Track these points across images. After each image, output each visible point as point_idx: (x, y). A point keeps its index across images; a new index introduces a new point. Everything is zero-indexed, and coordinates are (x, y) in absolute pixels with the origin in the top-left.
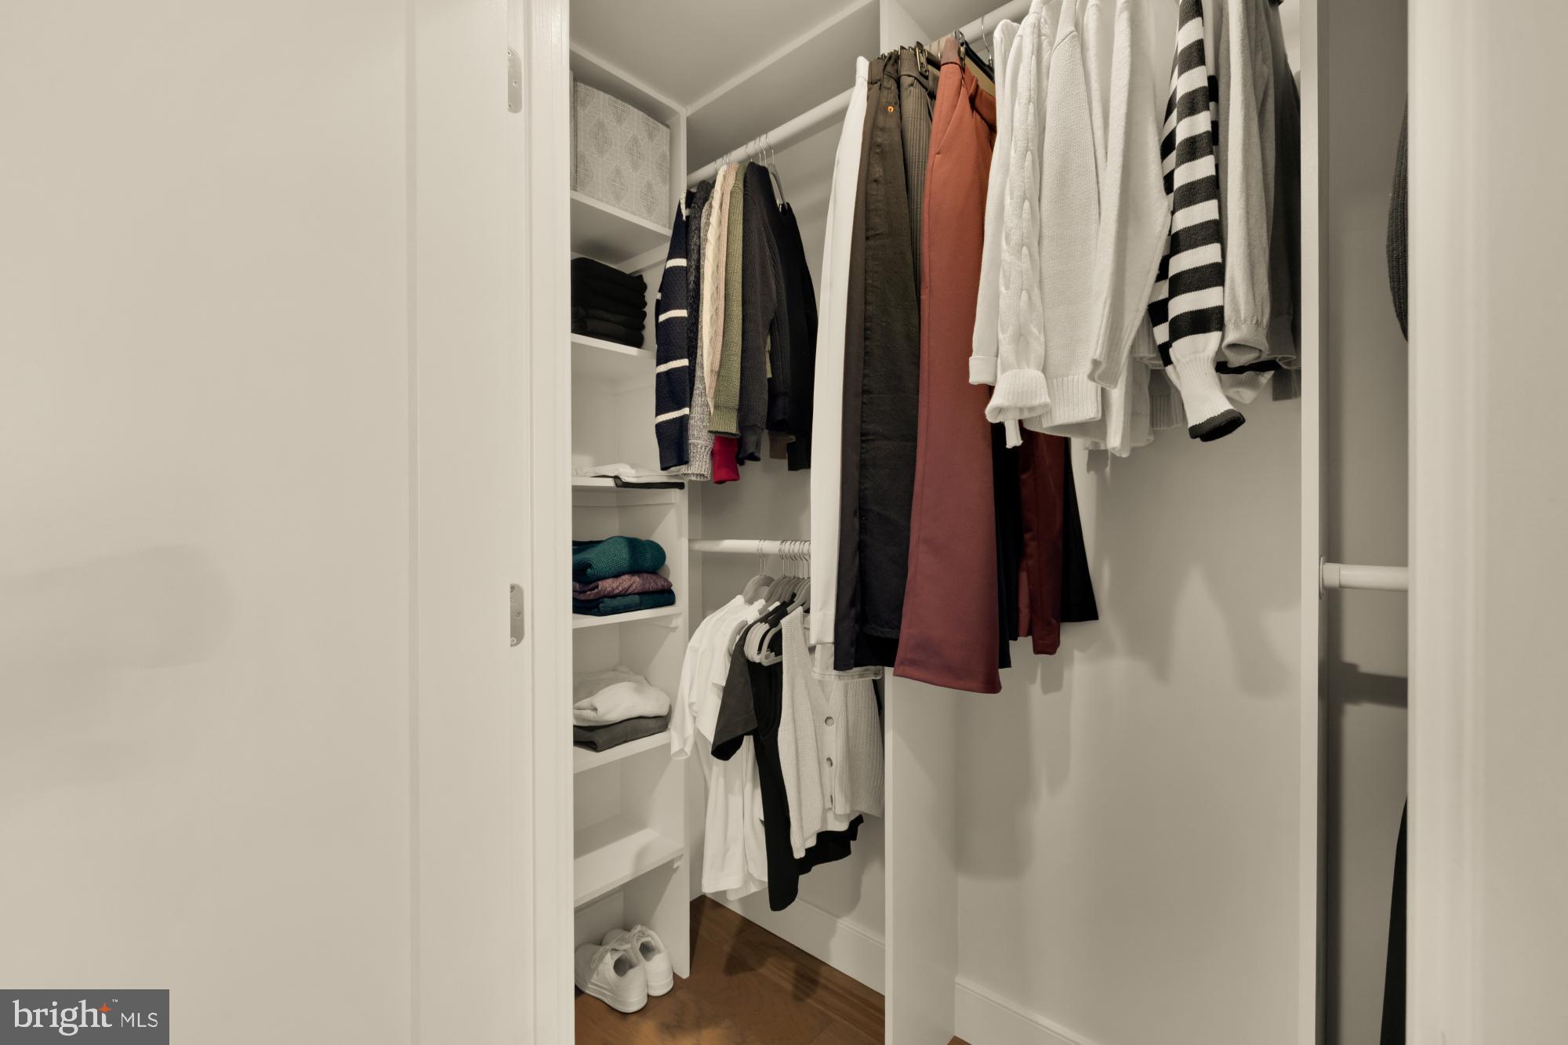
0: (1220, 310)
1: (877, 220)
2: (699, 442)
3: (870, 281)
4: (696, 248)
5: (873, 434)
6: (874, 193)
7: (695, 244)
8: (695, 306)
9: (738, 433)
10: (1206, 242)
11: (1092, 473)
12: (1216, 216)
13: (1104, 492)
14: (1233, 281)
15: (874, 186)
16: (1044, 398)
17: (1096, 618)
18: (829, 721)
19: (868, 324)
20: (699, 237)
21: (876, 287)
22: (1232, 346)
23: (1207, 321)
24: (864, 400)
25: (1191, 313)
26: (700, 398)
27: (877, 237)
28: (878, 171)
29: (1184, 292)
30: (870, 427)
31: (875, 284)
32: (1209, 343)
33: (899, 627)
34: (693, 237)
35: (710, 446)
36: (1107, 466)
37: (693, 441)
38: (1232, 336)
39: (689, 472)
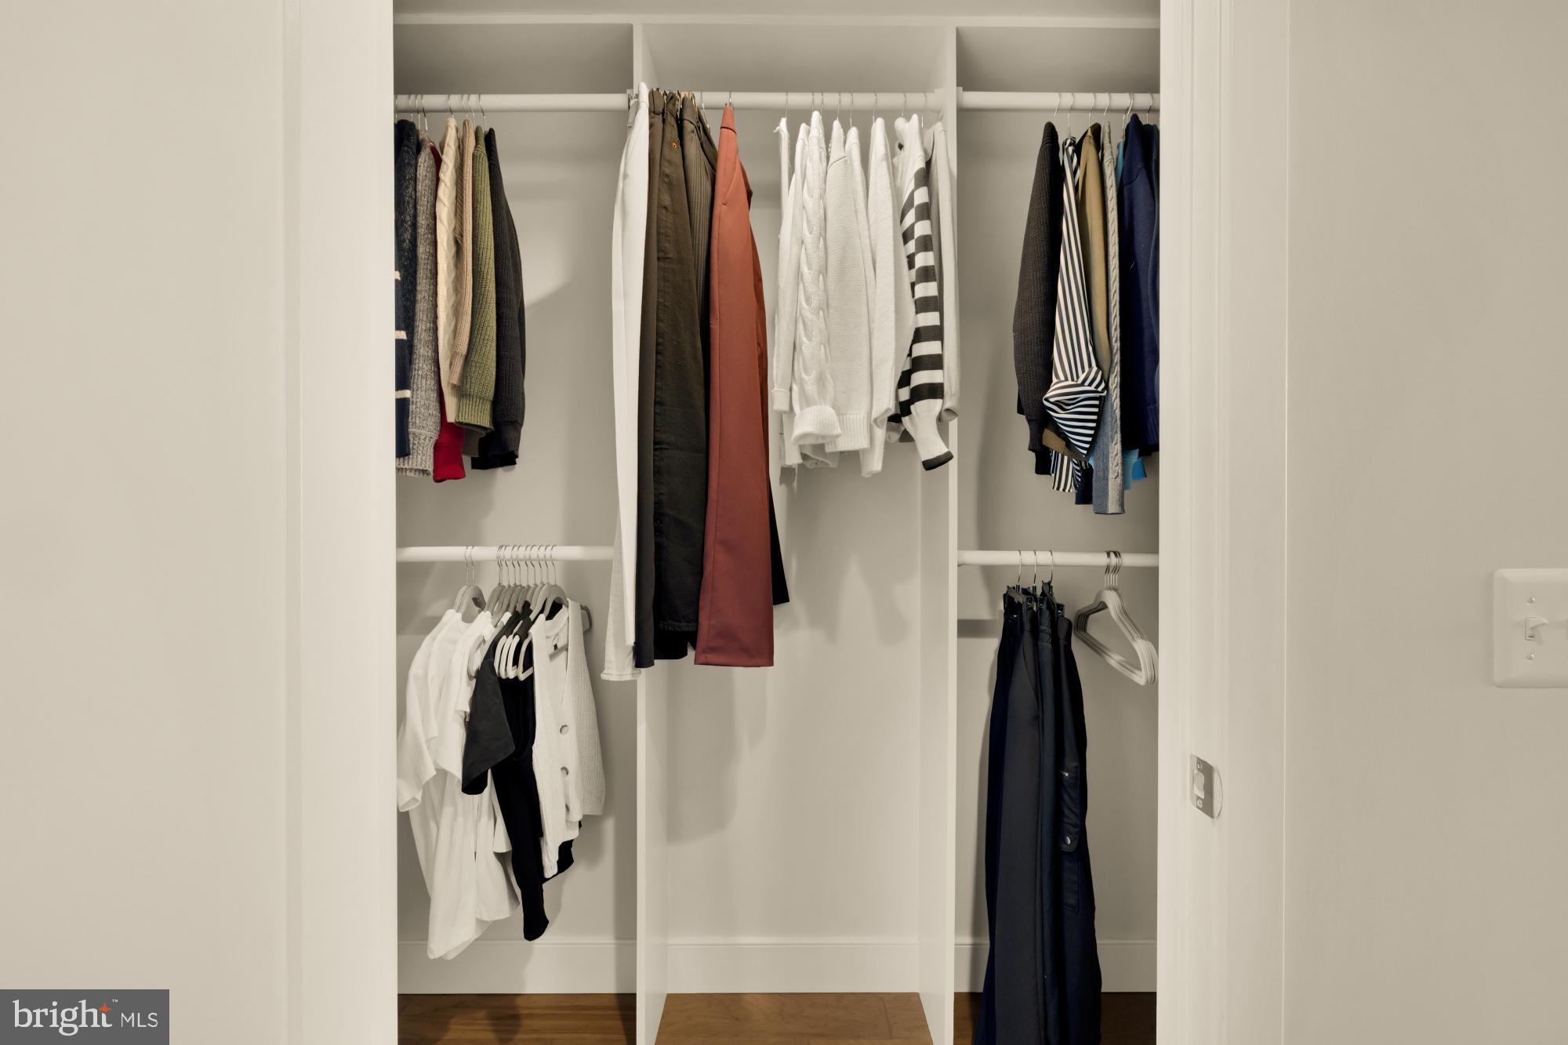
0: (941, 386)
1: (667, 245)
2: (423, 432)
3: (661, 300)
4: (412, 201)
5: (667, 443)
6: (665, 219)
7: (411, 196)
8: (412, 270)
9: (492, 428)
10: (934, 339)
11: (783, 486)
12: (938, 323)
13: (793, 501)
14: (948, 368)
15: (664, 211)
16: (838, 431)
17: (788, 600)
18: (565, 729)
19: (660, 340)
20: (415, 190)
21: (667, 307)
22: (948, 410)
23: (934, 391)
24: (658, 411)
25: (929, 384)
26: (424, 381)
27: (667, 260)
28: (666, 200)
29: (924, 370)
30: (663, 437)
31: (666, 303)
32: (934, 406)
33: (696, 620)
34: (407, 187)
35: (435, 438)
36: (794, 480)
37: (413, 430)
38: (949, 404)
39: (406, 466)
